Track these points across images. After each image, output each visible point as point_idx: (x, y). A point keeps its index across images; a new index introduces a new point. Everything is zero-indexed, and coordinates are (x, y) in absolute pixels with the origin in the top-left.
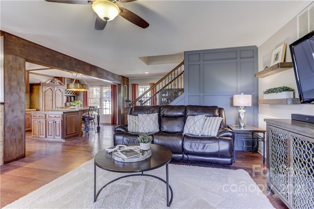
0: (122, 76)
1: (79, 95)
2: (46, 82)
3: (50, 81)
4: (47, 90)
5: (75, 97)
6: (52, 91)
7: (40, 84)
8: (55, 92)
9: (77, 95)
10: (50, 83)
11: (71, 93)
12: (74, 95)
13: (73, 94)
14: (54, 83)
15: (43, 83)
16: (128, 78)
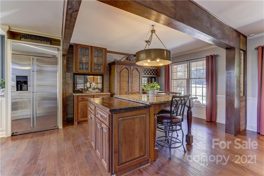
0: (236, 31)
1: (159, 76)
2: (121, 60)
3: (126, 58)
4: (123, 69)
5: (156, 78)
6: (128, 71)
7: (115, 63)
8: (131, 72)
9: (158, 75)
10: (126, 60)
11: (151, 74)
12: (155, 76)
13: (154, 74)
14: (130, 60)
15: (118, 62)
16: (246, 37)
